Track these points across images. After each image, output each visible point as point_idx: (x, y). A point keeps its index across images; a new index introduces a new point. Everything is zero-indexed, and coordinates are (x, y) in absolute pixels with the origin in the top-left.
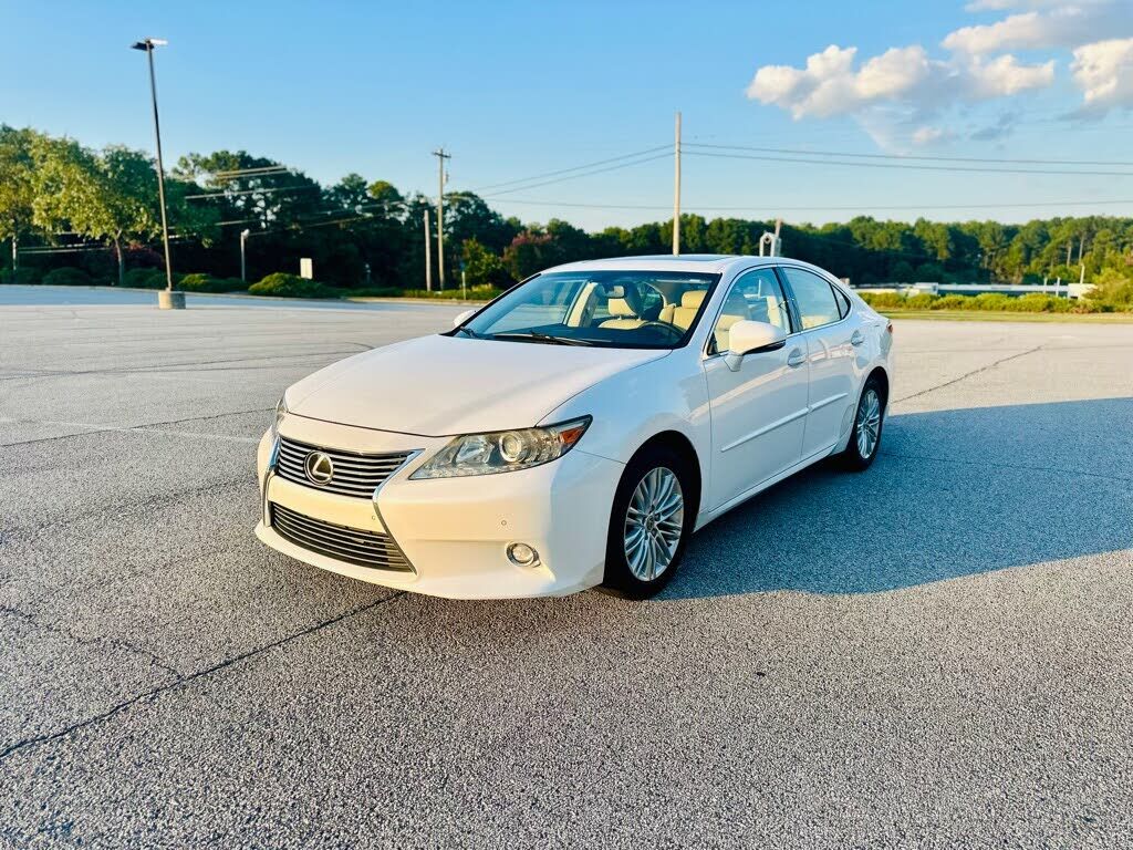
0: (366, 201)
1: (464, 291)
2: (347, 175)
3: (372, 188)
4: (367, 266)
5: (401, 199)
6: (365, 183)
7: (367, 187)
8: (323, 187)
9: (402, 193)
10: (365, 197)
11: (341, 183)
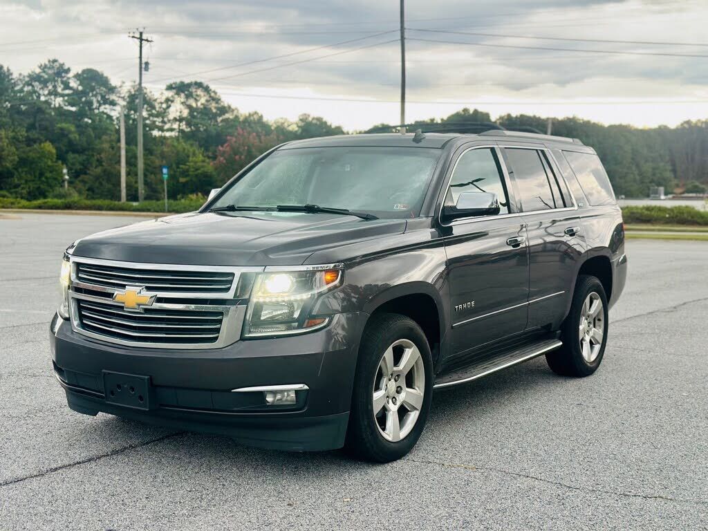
0: (67, 92)
1: (166, 201)
2: (45, 61)
3: (77, 76)
4: (65, 171)
5: (112, 90)
6: (68, 71)
7: (71, 75)
8: (15, 76)
9: (114, 82)
10: (67, 86)
11: (38, 71)
